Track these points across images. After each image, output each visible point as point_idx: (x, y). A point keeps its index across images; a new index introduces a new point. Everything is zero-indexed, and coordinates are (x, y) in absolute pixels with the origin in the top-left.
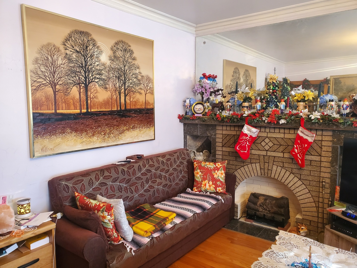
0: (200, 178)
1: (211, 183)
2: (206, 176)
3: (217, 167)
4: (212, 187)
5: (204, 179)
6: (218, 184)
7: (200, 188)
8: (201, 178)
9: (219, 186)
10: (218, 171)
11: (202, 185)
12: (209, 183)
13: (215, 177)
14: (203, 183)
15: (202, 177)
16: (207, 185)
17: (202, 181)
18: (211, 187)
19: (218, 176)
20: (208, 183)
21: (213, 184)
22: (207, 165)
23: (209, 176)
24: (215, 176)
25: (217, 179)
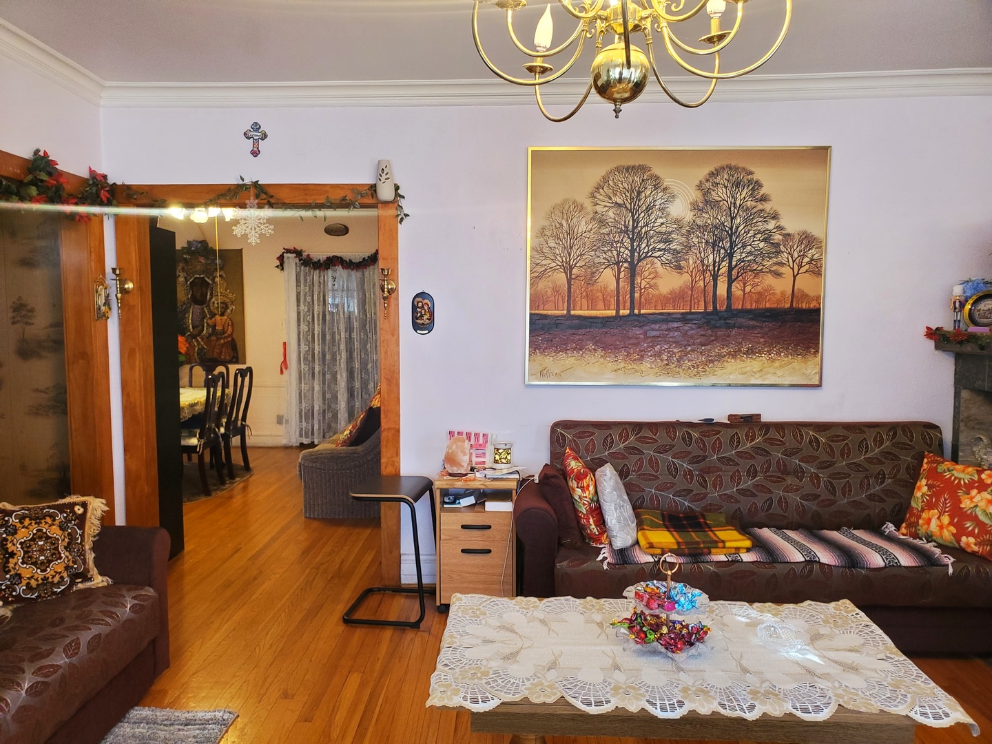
0: (920, 501)
1: (946, 519)
2: (938, 500)
3: (981, 480)
4: (948, 531)
5: (930, 506)
6: (967, 525)
7: (915, 527)
8: (923, 501)
9: (971, 534)
10: (979, 493)
11: (921, 522)
12: (942, 518)
13: (962, 506)
14: (924, 515)
15: (925, 500)
16: (934, 523)
17: (923, 510)
18: (945, 530)
19: (976, 506)
20: (939, 518)
21: (951, 523)
22: (954, 472)
23: (945, 500)
24: (966, 504)
25: (969, 512)
